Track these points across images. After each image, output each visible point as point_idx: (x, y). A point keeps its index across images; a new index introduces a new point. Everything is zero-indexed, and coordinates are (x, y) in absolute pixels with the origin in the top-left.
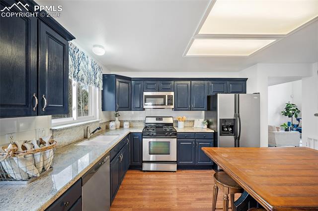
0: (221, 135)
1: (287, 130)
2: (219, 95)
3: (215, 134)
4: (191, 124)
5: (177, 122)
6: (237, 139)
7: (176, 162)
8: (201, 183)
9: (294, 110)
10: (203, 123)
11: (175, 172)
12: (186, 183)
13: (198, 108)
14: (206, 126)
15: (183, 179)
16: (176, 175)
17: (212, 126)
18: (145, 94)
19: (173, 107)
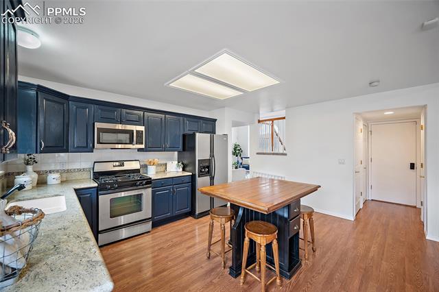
0: (199, 177)
1: (236, 168)
2: (197, 134)
3: (193, 177)
4: (163, 168)
5: (145, 167)
6: (212, 178)
7: (150, 218)
8: (183, 232)
9: (239, 150)
10: (178, 166)
11: (149, 232)
12: (168, 239)
13: (172, 149)
14: (181, 169)
15: (162, 236)
16: (151, 236)
17: (187, 169)
18: (97, 125)
19: (143, 146)
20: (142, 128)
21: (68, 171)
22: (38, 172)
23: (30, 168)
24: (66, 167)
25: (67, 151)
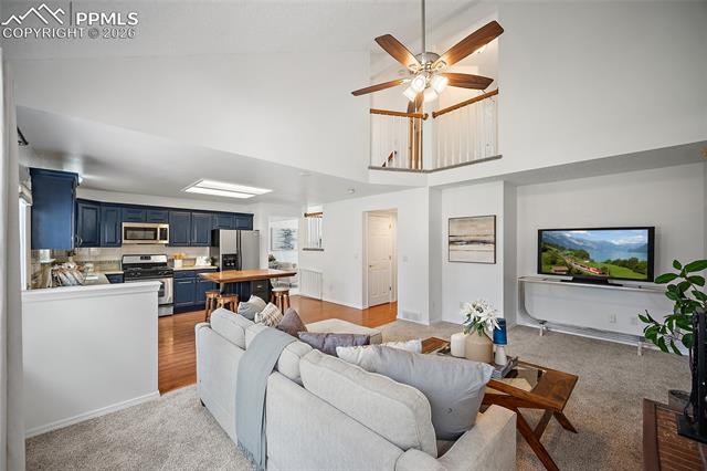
0: (223, 270)
2: (221, 231)
4: (192, 262)
5: (172, 261)
7: (172, 304)
10: (207, 260)
11: (172, 316)
13: (200, 244)
14: (209, 263)
16: (172, 320)
17: (215, 263)
18: (124, 225)
19: (167, 242)
20: (166, 226)
21: (100, 263)
22: (77, 263)
23: (71, 259)
24: (98, 260)
25: (99, 246)
